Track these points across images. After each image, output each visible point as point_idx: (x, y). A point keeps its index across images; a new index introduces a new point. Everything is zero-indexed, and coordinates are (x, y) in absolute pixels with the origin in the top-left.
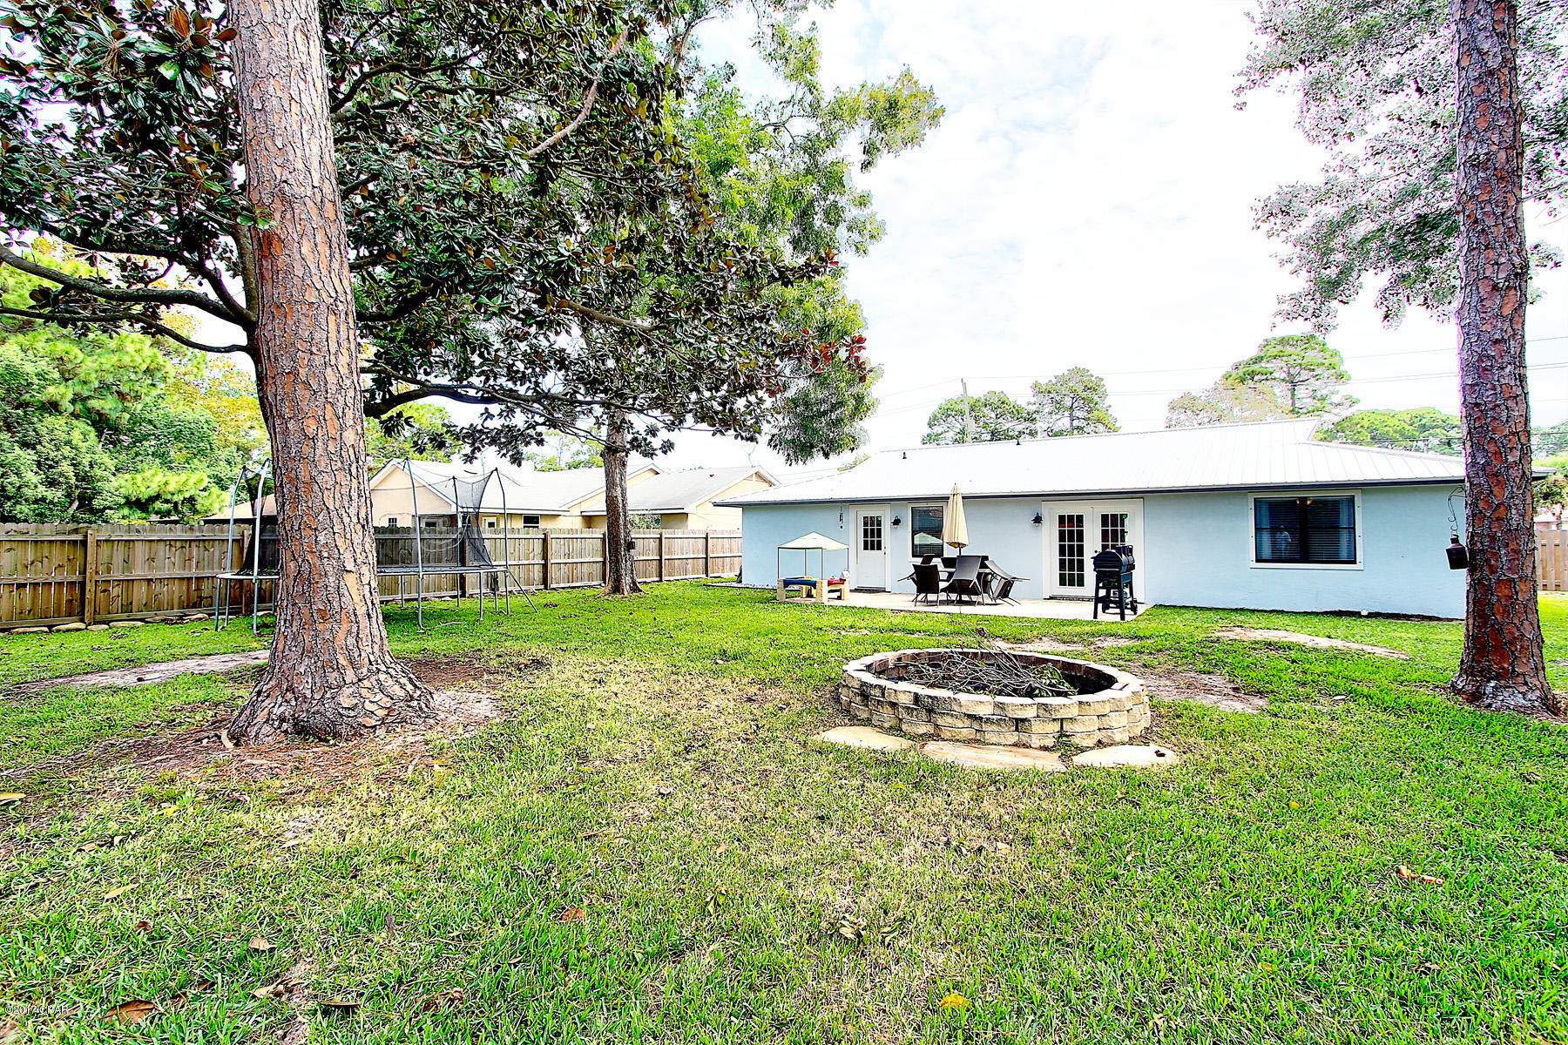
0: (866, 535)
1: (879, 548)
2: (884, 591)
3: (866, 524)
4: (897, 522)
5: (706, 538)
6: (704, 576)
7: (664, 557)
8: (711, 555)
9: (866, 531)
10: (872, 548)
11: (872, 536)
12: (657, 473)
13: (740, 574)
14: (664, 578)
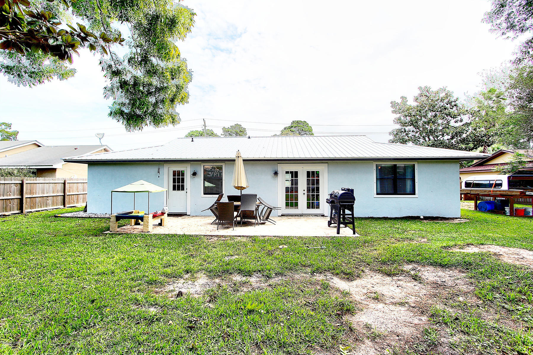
0: (174, 182)
1: (183, 189)
2: (186, 215)
3: (174, 175)
4: (194, 174)
5: (64, 184)
6: (62, 207)
7: (25, 196)
8: (67, 193)
9: (174, 180)
10: (178, 189)
11: (179, 182)
12: (39, 146)
13: (86, 207)
14: (25, 211)
